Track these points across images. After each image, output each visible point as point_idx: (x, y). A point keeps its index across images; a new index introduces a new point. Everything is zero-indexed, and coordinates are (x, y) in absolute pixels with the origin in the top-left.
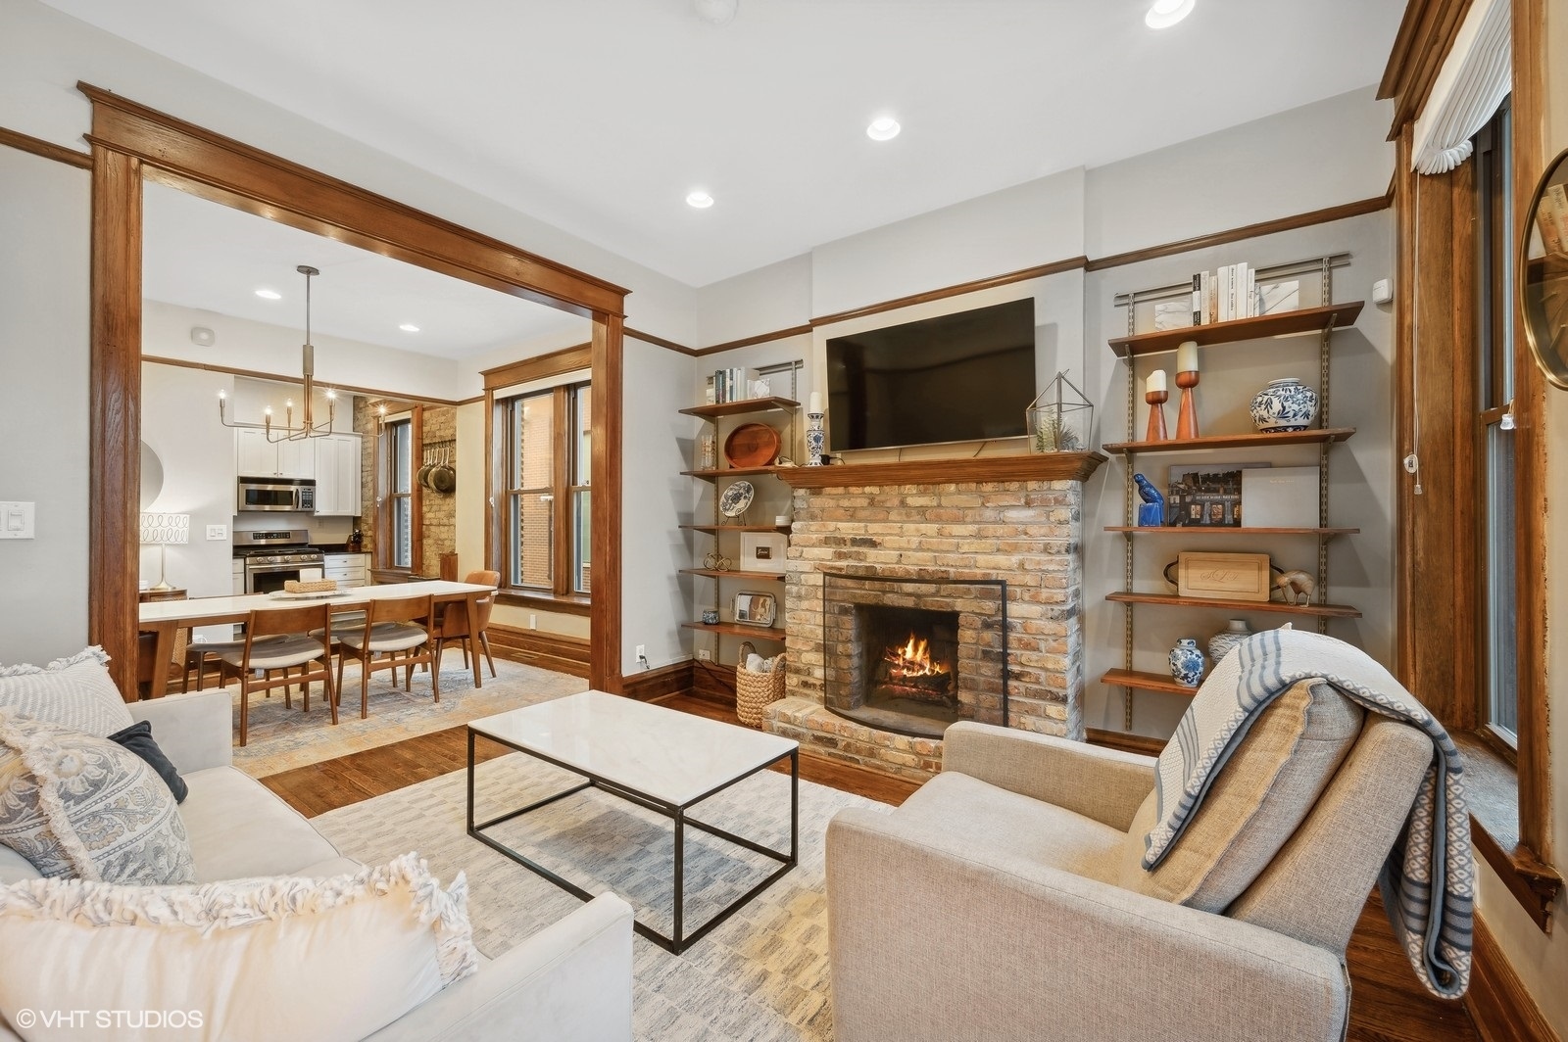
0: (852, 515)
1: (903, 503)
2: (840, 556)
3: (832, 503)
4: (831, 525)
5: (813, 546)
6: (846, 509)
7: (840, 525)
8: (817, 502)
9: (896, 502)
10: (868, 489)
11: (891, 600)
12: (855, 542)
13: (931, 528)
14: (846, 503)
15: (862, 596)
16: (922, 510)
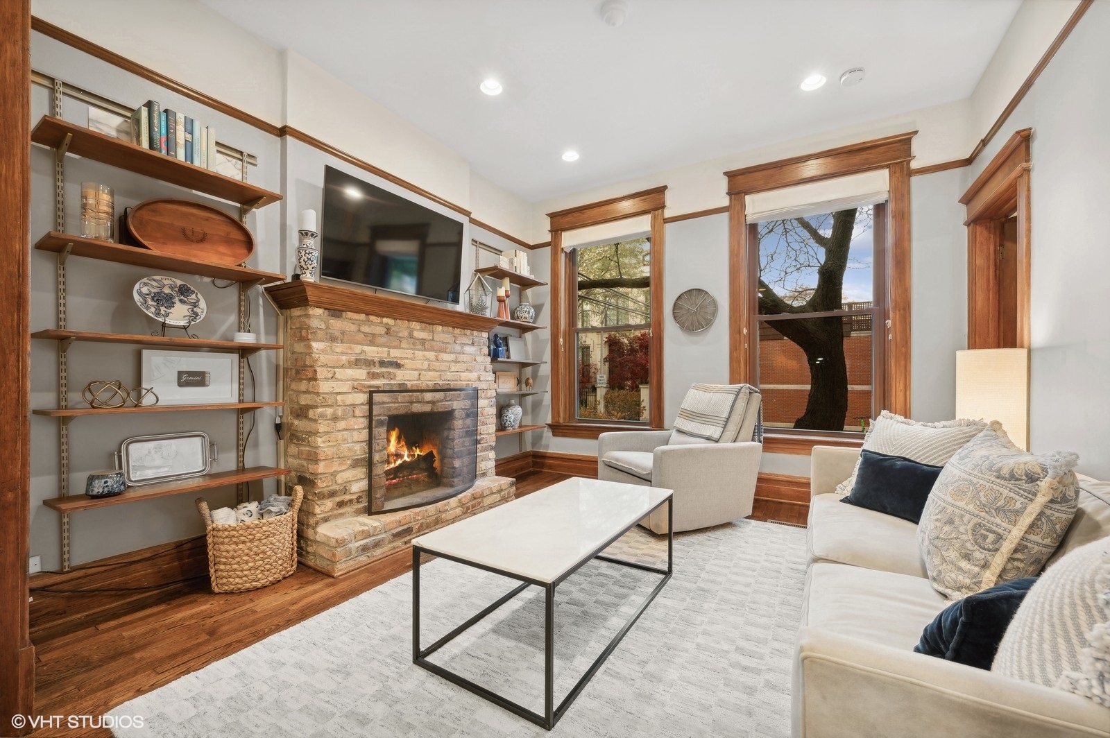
0: (372, 340)
1: (411, 336)
2: (373, 376)
3: (353, 328)
4: (358, 348)
5: (343, 367)
6: (366, 335)
7: (366, 348)
8: (337, 324)
9: (405, 333)
10: (385, 320)
11: (417, 408)
12: (382, 363)
13: (431, 355)
14: (366, 329)
15: (396, 409)
16: (423, 342)
